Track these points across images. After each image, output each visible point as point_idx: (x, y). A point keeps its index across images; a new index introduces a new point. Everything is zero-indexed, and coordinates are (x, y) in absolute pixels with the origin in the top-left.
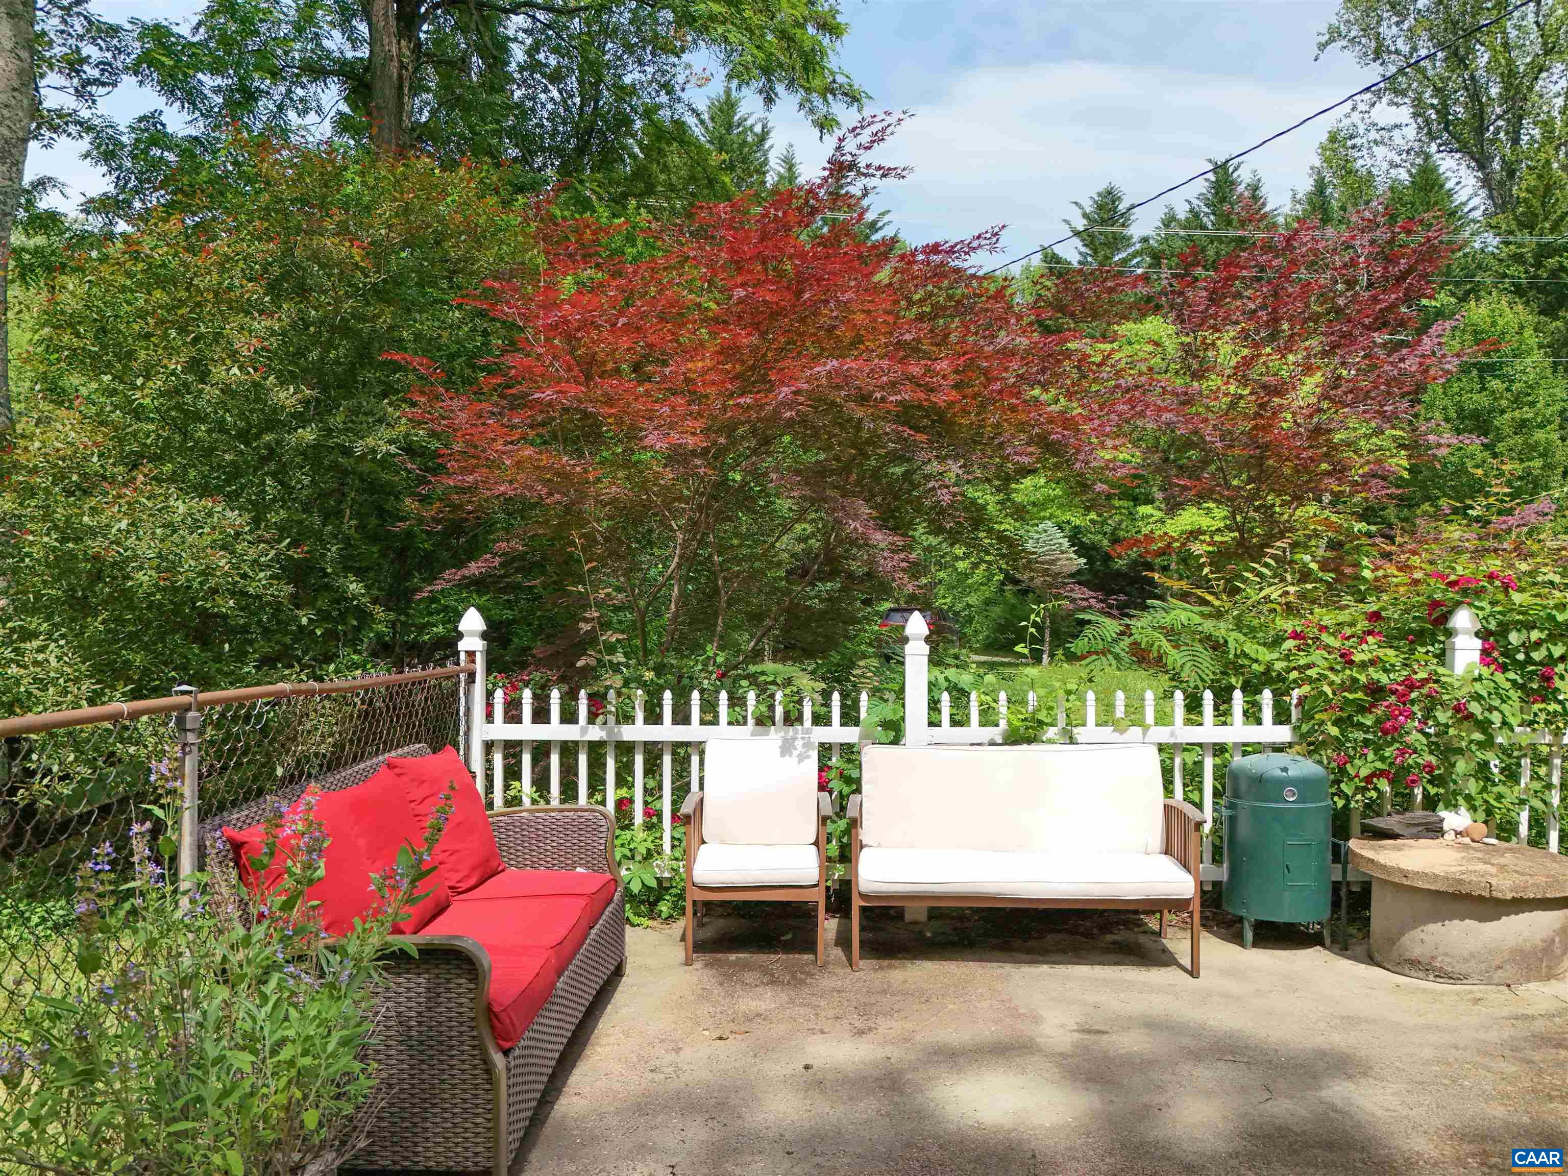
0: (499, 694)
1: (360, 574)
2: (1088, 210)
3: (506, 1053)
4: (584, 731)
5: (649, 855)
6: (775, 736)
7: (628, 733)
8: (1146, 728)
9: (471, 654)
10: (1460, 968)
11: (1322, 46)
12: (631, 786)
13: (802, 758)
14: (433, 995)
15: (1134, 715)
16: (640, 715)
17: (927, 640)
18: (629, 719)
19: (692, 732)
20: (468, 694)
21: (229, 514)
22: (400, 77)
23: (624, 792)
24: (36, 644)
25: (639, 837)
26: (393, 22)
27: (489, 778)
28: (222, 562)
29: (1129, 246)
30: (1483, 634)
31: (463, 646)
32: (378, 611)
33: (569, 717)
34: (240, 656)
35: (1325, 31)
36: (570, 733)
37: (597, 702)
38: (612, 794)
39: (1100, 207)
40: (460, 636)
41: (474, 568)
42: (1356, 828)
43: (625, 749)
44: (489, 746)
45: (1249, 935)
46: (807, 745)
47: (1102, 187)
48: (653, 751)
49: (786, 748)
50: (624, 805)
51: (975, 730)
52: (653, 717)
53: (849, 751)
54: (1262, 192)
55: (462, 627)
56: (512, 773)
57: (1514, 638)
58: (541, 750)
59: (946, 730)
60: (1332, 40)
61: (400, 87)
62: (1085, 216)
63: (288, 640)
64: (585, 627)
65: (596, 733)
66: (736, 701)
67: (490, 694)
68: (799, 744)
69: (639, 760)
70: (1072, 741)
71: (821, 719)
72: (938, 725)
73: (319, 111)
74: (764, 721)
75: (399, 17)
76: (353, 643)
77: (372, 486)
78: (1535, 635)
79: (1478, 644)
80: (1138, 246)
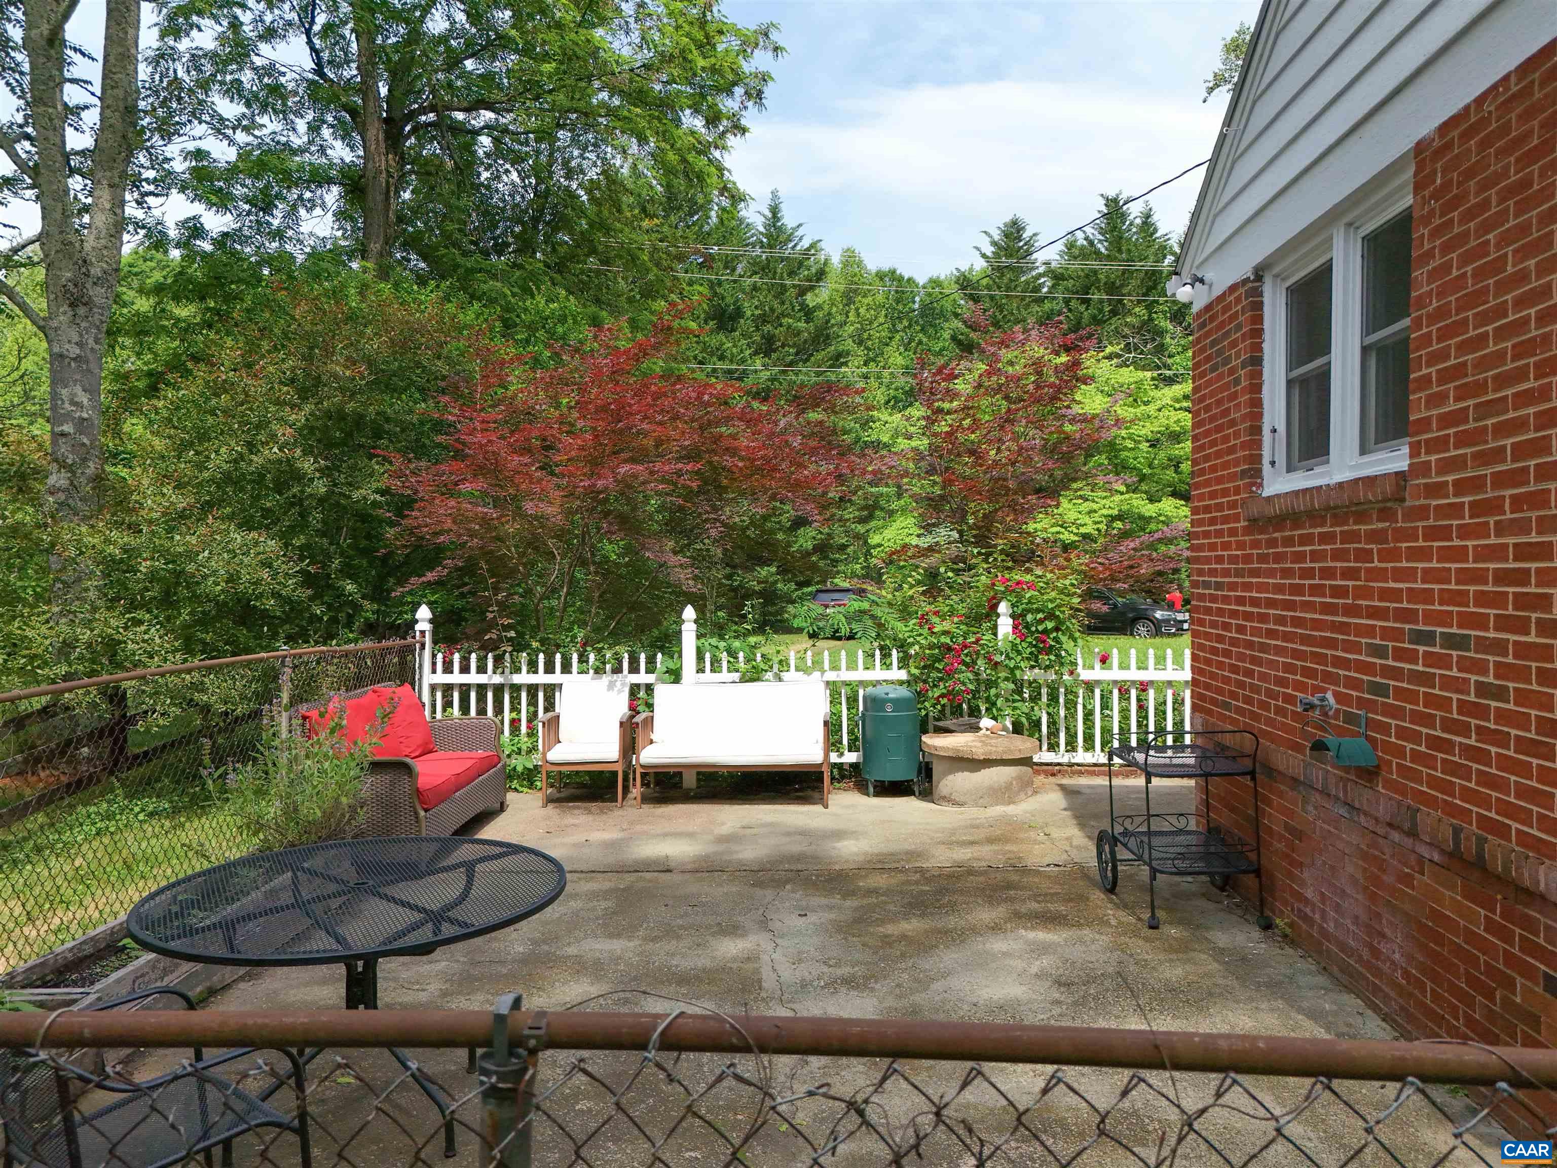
0: (440, 656)
1: (353, 577)
2: (997, 238)
3: (426, 811)
4: (490, 678)
5: (529, 751)
6: (606, 679)
7: (517, 679)
8: (823, 672)
9: (423, 633)
10: (962, 799)
11: (1211, 90)
12: (519, 712)
13: (620, 691)
14: (392, 783)
15: (817, 665)
16: (524, 669)
17: (696, 622)
18: (518, 670)
19: (556, 678)
20: (420, 655)
21: (269, 543)
22: (388, 182)
23: (514, 715)
24: (143, 628)
25: (524, 741)
26: (383, 145)
27: (434, 706)
28: (265, 574)
29: (1033, 269)
30: (1013, 616)
31: (418, 627)
32: (366, 604)
33: (482, 669)
34: (274, 636)
35: (1211, 78)
36: (482, 679)
37: (498, 660)
38: (507, 716)
39: (1007, 235)
40: (417, 621)
41: (430, 576)
42: (931, 727)
43: (516, 689)
44: (433, 688)
45: (871, 789)
46: (623, 685)
47: (1008, 218)
48: (532, 690)
49: (611, 686)
50: (515, 723)
51: (725, 676)
52: (533, 667)
53: (649, 688)
54: (1155, 218)
55: (418, 616)
56: (448, 704)
57: (1029, 617)
58: (465, 689)
59: (708, 675)
60: (1217, 86)
61: (388, 191)
62: (994, 243)
63: (304, 623)
64: (490, 616)
65: (497, 679)
66: (583, 659)
67: (434, 656)
68: (618, 684)
69: (524, 695)
70: (780, 680)
71: (634, 669)
72: (703, 671)
73: (323, 206)
74: (599, 671)
75: (387, 138)
76: (349, 625)
77: (363, 517)
78: (1040, 616)
79: (1011, 621)
80: (1041, 270)
